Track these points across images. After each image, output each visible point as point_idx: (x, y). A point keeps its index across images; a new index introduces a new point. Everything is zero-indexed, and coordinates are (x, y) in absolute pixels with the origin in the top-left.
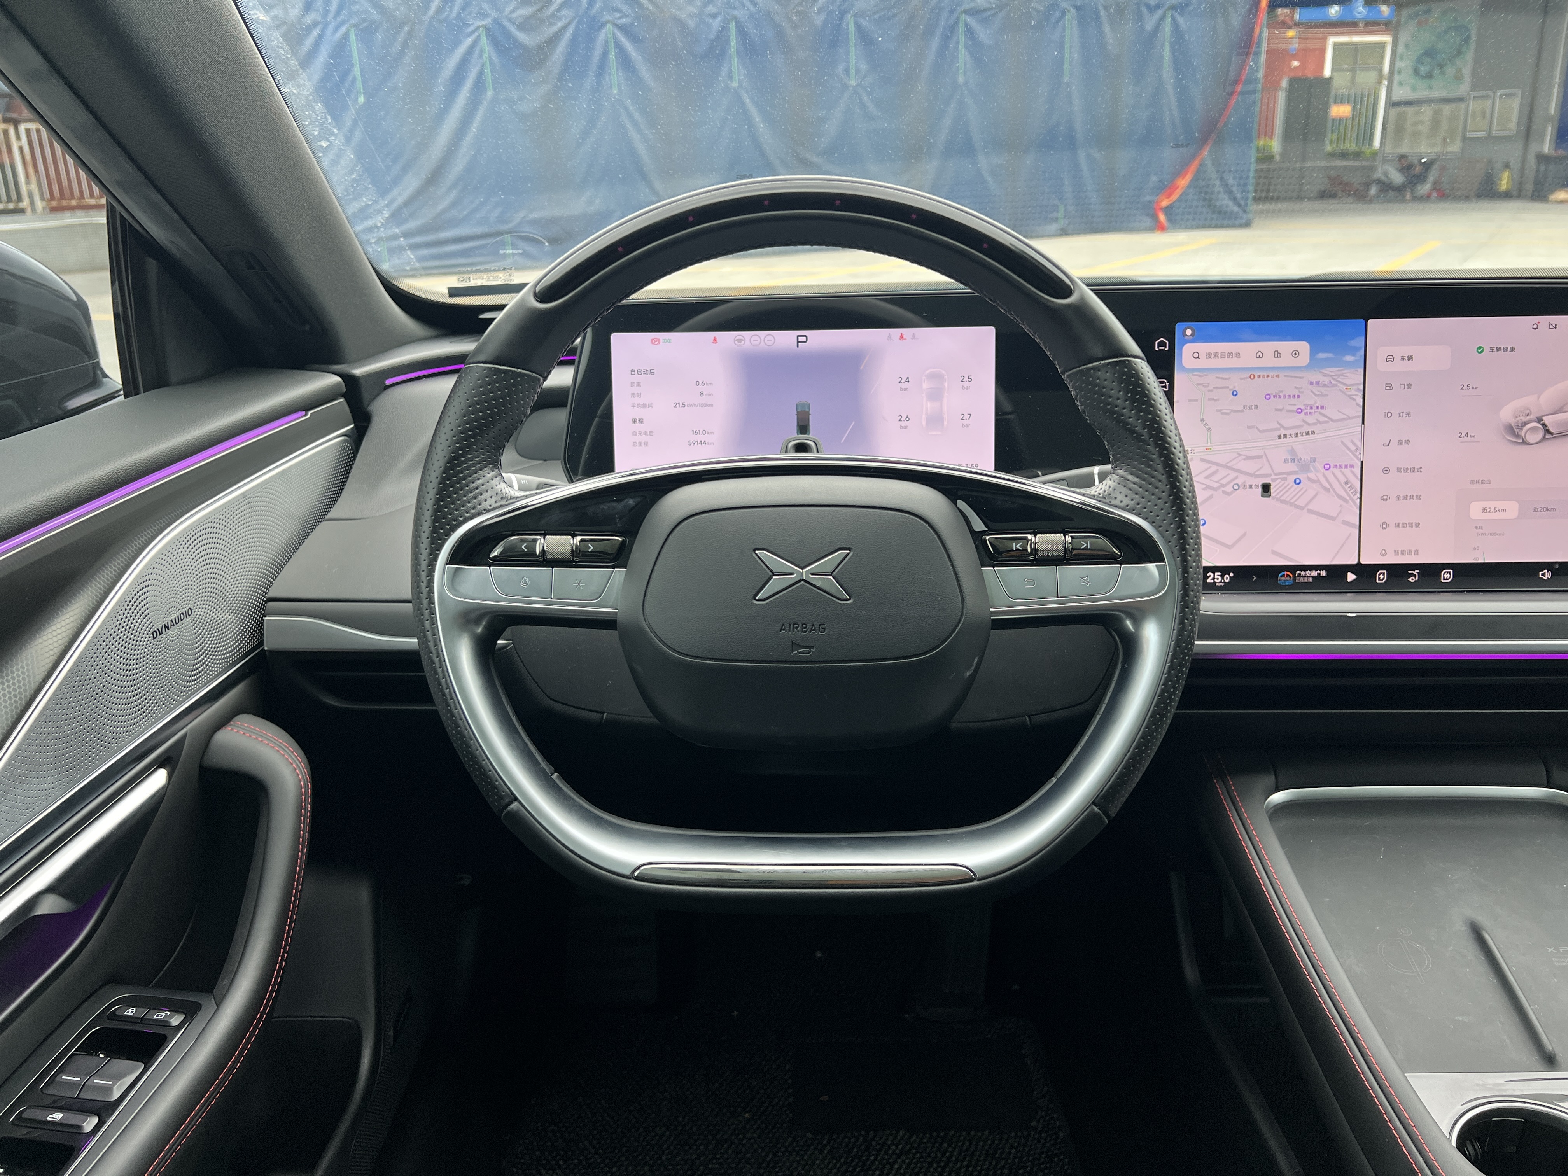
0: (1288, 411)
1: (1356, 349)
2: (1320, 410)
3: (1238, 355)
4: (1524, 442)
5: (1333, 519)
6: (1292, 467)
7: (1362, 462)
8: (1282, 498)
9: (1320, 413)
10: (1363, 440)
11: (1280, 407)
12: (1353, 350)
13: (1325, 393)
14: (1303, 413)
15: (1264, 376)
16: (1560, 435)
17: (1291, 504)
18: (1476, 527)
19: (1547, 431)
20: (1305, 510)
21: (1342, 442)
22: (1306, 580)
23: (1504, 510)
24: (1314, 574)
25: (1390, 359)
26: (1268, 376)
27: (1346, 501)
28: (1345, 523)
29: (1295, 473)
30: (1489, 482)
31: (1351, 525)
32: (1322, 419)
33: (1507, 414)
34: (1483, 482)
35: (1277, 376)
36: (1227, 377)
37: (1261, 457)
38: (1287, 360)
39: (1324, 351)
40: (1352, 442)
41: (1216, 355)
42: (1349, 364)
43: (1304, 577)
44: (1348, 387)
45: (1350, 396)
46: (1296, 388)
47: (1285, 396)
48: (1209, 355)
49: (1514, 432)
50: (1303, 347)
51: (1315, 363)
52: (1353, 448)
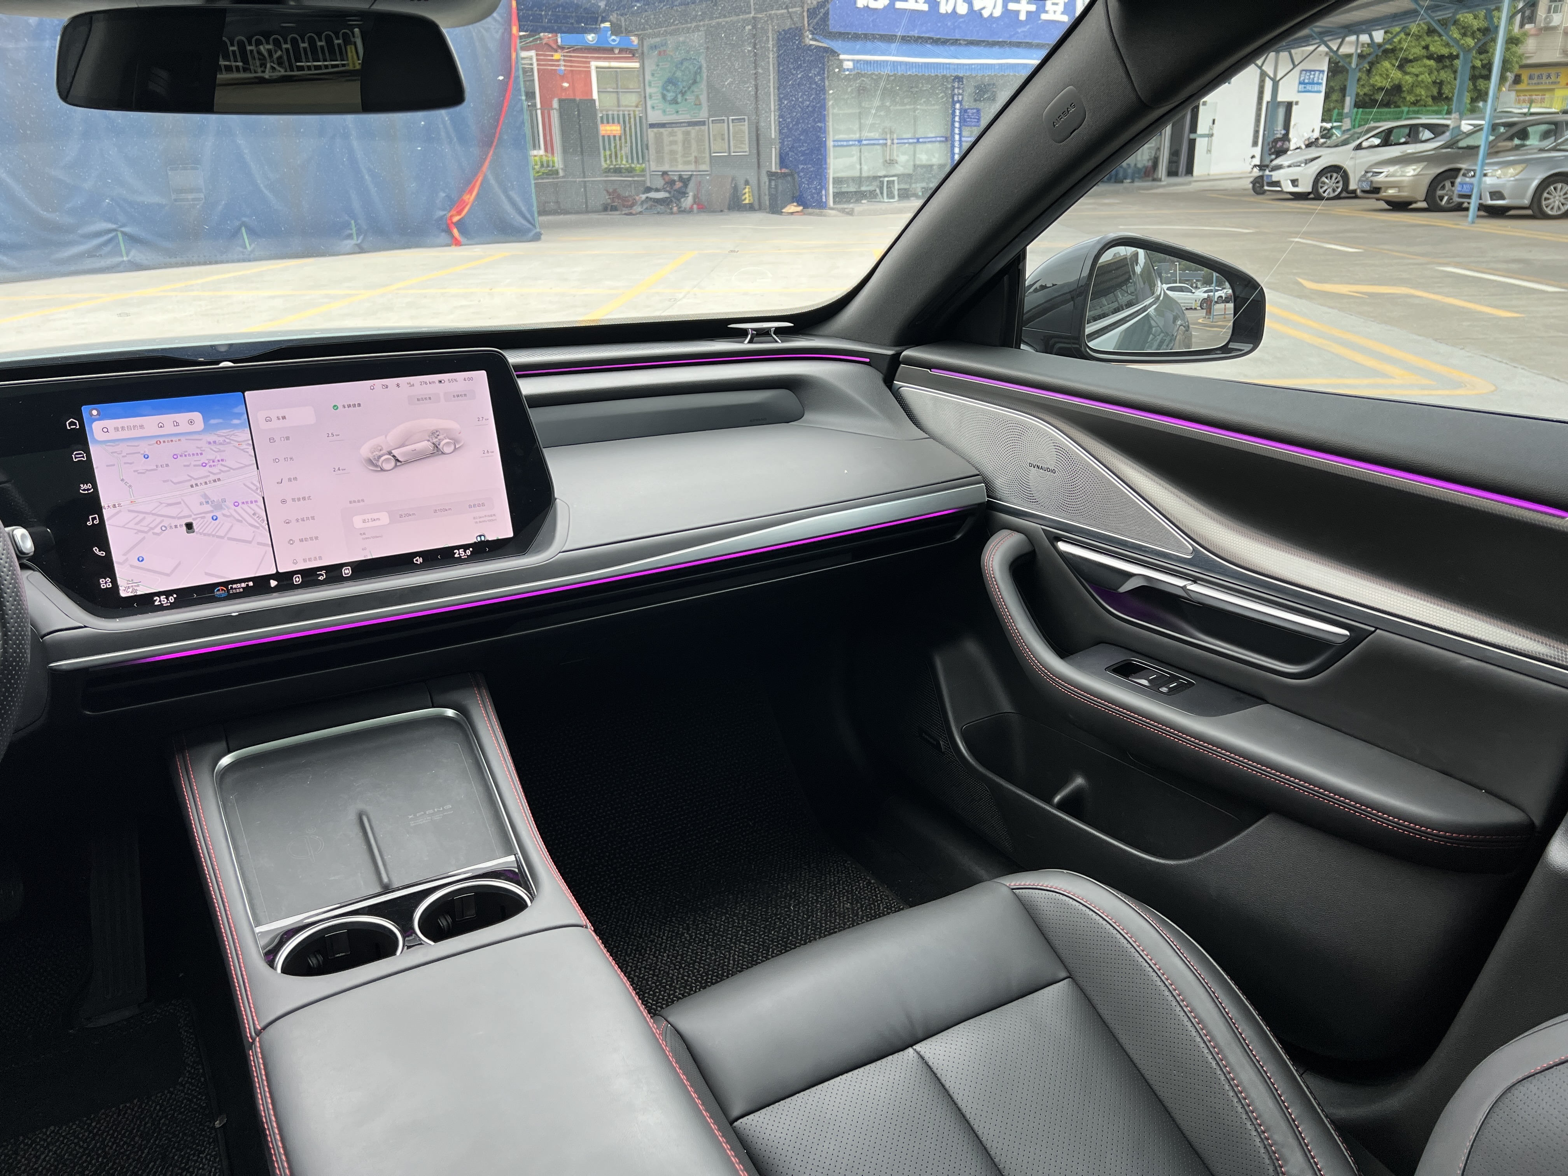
0: (195, 466)
1: (241, 414)
2: (221, 462)
3: (142, 427)
4: (382, 470)
5: (250, 542)
6: (209, 508)
7: (263, 498)
8: (205, 532)
9: (222, 465)
10: (260, 481)
11: (188, 464)
12: (238, 416)
13: (222, 449)
14: (208, 466)
15: (168, 442)
16: (407, 462)
17: (213, 536)
18: (361, 534)
19: (398, 460)
20: (226, 538)
21: (244, 484)
22: (238, 591)
23: (378, 519)
24: (243, 585)
25: (268, 420)
26: (172, 441)
27: (257, 528)
28: (259, 544)
29: (212, 512)
30: (363, 501)
31: (265, 545)
32: (226, 469)
33: (365, 451)
34: (359, 501)
35: (179, 440)
36: (136, 444)
37: (180, 503)
38: (184, 427)
39: (214, 418)
40: (252, 483)
41: (123, 428)
42: (236, 427)
43: (235, 589)
44: (240, 443)
45: (242, 450)
46: (198, 448)
47: (189, 455)
48: (117, 429)
49: (373, 463)
50: (197, 416)
51: (208, 428)
52: (254, 488)
